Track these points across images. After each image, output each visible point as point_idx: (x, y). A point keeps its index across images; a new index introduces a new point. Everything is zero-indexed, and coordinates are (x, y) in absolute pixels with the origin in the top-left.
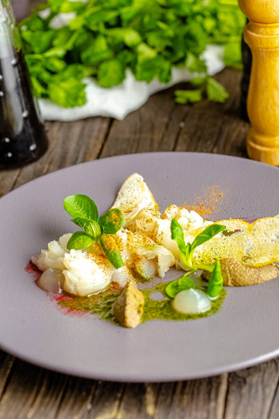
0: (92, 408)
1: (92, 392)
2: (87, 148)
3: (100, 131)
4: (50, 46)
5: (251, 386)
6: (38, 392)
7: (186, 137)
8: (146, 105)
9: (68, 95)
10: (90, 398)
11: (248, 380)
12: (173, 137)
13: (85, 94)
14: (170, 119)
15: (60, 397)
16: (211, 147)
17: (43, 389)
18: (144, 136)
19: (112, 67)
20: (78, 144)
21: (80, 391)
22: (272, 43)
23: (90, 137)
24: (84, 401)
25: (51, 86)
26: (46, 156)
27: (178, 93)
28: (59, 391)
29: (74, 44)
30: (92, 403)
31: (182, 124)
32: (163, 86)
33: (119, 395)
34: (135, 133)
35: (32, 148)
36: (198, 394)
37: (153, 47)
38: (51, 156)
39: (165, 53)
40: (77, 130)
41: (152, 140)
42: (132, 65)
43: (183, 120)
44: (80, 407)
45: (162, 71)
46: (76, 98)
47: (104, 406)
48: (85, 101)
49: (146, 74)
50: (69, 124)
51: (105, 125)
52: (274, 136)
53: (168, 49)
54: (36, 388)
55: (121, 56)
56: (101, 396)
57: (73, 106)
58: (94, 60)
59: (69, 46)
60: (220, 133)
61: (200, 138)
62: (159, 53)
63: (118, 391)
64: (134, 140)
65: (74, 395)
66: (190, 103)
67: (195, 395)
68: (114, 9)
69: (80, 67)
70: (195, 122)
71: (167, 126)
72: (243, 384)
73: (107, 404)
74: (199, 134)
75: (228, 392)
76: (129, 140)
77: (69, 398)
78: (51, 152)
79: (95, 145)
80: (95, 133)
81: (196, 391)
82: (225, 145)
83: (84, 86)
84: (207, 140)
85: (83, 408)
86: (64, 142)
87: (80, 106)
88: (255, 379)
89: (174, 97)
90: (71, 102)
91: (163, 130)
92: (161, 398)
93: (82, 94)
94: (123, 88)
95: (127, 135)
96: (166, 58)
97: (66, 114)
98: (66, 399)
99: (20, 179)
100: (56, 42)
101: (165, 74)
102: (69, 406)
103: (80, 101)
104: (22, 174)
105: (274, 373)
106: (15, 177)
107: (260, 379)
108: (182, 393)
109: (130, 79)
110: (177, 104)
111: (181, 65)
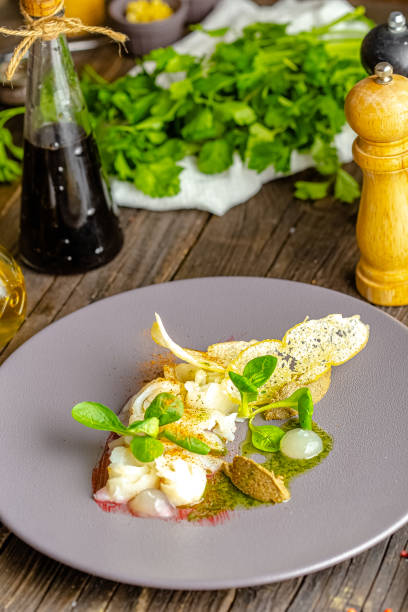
0: (77, 605)
1: (82, 586)
2: (169, 253)
3: (190, 229)
4: (147, 115)
5: (260, 600)
6: (25, 577)
7: (291, 249)
8: (257, 197)
9: (158, 181)
10: (78, 593)
11: (258, 594)
12: (276, 248)
13: (179, 181)
14: (281, 220)
15: (45, 588)
16: (317, 267)
17: (31, 574)
18: (242, 242)
19: (218, 149)
20: (159, 245)
21: (70, 582)
22: (380, 166)
23: (177, 236)
24: (70, 596)
25: (140, 167)
26: (117, 259)
27: (299, 185)
28: (48, 579)
29: (176, 114)
30: (77, 600)
31: (292, 230)
32: (280, 174)
33: (110, 594)
34: (233, 237)
35: (99, 251)
36: (198, 604)
37: (271, 128)
38: (123, 261)
39: (285, 136)
40: (164, 224)
41: (250, 249)
42: (241, 148)
43: (295, 226)
44: (64, 603)
45: (279, 159)
46: (168, 185)
47: (90, 606)
48: (177, 190)
49: (259, 161)
50: (158, 214)
51: (199, 222)
52: (383, 270)
53: (289, 130)
54: (23, 572)
55: (230, 136)
56: (91, 591)
57: (161, 196)
58: (197, 137)
59: (170, 116)
60: (335, 249)
61: (307, 254)
62: (278, 136)
63: (111, 589)
64: (229, 247)
65: (61, 586)
66: (310, 201)
67: (193, 606)
68: (230, 74)
69: (180, 143)
70: (308, 229)
71: (273, 232)
72: (251, 598)
73: (93, 603)
74: (308, 247)
75: (232, 605)
76: (222, 246)
77: (56, 590)
78: (124, 255)
79: (179, 249)
80: (184, 232)
81: (196, 600)
82: (334, 268)
83: (181, 170)
84: (315, 258)
85: (68, 604)
86: (144, 240)
87: (170, 195)
88: (267, 594)
89: (295, 189)
90: (161, 191)
91: (268, 236)
92: (155, 603)
93: (174, 182)
94: (228, 176)
95: (222, 239)
96: (285, 143)
97: (154, 204)
98: (51, 591)
99: (78, 288)
100: (155, 110)
101: (282, 163)
102: (53, 599)
103: (171, 190)
104: (84, 282)
105: (291, 589)
106: (73, 286)
107: (272, 595)
108: (180, 601)
109: (238, 165)
110: (296, 199)
111: (305, 151)
